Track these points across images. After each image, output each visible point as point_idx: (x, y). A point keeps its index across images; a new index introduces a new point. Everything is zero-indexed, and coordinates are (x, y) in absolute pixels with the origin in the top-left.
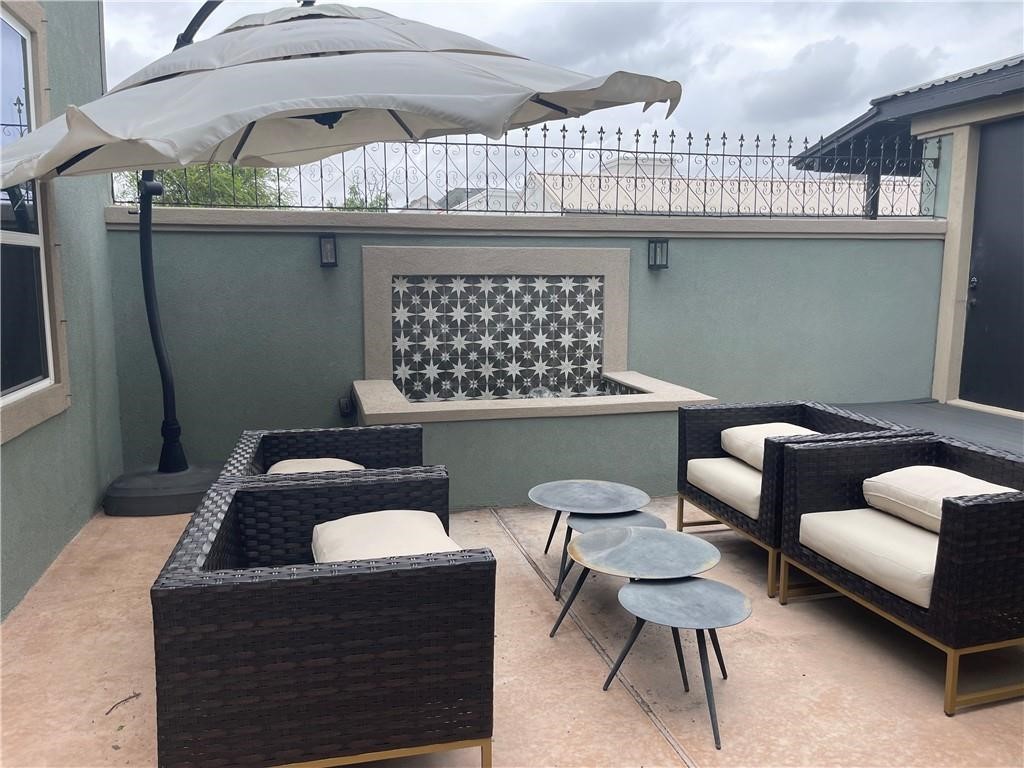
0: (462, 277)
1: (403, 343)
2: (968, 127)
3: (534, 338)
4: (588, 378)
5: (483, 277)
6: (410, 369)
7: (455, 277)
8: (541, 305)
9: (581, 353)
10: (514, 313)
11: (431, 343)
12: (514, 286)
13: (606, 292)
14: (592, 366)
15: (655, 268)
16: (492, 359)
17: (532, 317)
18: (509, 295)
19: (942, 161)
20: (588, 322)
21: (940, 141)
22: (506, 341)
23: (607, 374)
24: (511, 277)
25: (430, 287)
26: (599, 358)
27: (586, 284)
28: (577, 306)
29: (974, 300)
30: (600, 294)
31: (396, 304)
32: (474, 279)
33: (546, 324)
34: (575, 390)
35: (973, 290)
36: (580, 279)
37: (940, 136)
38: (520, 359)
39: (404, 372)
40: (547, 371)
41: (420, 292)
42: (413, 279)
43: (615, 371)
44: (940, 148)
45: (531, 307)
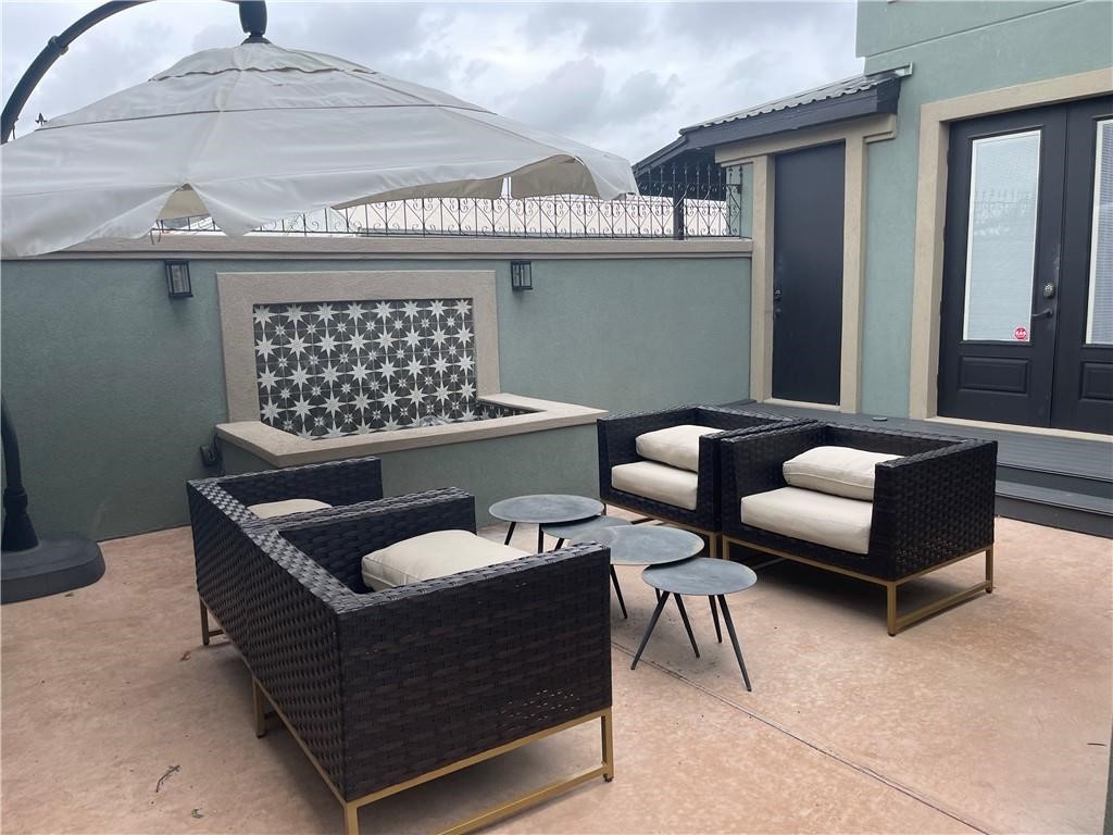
0: (329, 304)
1: (269, 379)
2: (765, 158)
3: (408, 365)
4: (463, 404)
5: (351, 303)
6: (278, 407)
7: (321, 304)
8: (413, 330)
9: (456, 378)
10: (386, 340)
11: (300, 377)
12: (384, 311)
13: (476, 315)
14: (466, 391)
15: (518, 290)
16: (367, 390)
17: (405, 343)
18: (379, 322)
19: (744, 187)
20: (459, 346)
21: (741, 170)
22: (380, 370)
23: (482, 397)
24: (380, 302)
25: (295, 316)
26: (473, 382)
27: (456, 307)
28: (448, 331)
29: (779, 310)
30: (469, 317)
31: (258, 337)
32: (342, 305)
33: (419, 349)
34: (452, 416)
35: (777, 301)
36: (450, 302)
37: (741, 165)
38: (395, 388)
39: (272, 410)
40: (423, 398)
41: (284, 321)
42: (274, 308)
43: (491, 394)
44: (741, 175)
45: (403, 333)
